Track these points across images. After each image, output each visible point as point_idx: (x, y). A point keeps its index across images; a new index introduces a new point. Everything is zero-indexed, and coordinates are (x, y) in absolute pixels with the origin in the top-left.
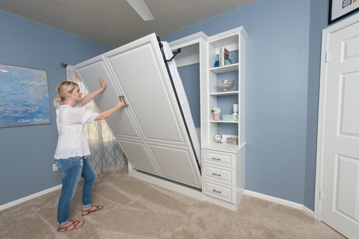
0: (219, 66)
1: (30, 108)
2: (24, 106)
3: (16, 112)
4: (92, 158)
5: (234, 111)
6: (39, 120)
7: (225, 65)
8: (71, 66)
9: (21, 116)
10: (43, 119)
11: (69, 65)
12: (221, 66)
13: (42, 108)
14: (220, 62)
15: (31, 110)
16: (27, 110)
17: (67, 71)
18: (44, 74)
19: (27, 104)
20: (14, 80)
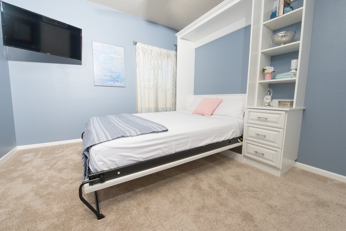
0: (276, 17)
1: (113, 74)
2: (111, 73)
3: (106, 76)
4: (150, 109)
5: (291, 69)
6: (118, 83)
7: (283, 14)
8: (139, 43)
9: (108, 79)
10: (120, 83)
11: (139, 42)
12: (278, 16)
13: (120, 75)
14: (277, 11)
15: (114, 76)
16: (112, 75)
17: (137, 47)
18: (122, 49)
19: (112, 71)
20: (106, 54)
